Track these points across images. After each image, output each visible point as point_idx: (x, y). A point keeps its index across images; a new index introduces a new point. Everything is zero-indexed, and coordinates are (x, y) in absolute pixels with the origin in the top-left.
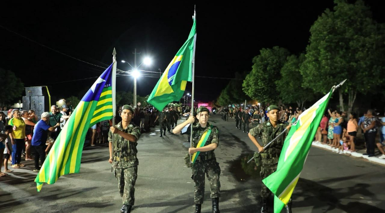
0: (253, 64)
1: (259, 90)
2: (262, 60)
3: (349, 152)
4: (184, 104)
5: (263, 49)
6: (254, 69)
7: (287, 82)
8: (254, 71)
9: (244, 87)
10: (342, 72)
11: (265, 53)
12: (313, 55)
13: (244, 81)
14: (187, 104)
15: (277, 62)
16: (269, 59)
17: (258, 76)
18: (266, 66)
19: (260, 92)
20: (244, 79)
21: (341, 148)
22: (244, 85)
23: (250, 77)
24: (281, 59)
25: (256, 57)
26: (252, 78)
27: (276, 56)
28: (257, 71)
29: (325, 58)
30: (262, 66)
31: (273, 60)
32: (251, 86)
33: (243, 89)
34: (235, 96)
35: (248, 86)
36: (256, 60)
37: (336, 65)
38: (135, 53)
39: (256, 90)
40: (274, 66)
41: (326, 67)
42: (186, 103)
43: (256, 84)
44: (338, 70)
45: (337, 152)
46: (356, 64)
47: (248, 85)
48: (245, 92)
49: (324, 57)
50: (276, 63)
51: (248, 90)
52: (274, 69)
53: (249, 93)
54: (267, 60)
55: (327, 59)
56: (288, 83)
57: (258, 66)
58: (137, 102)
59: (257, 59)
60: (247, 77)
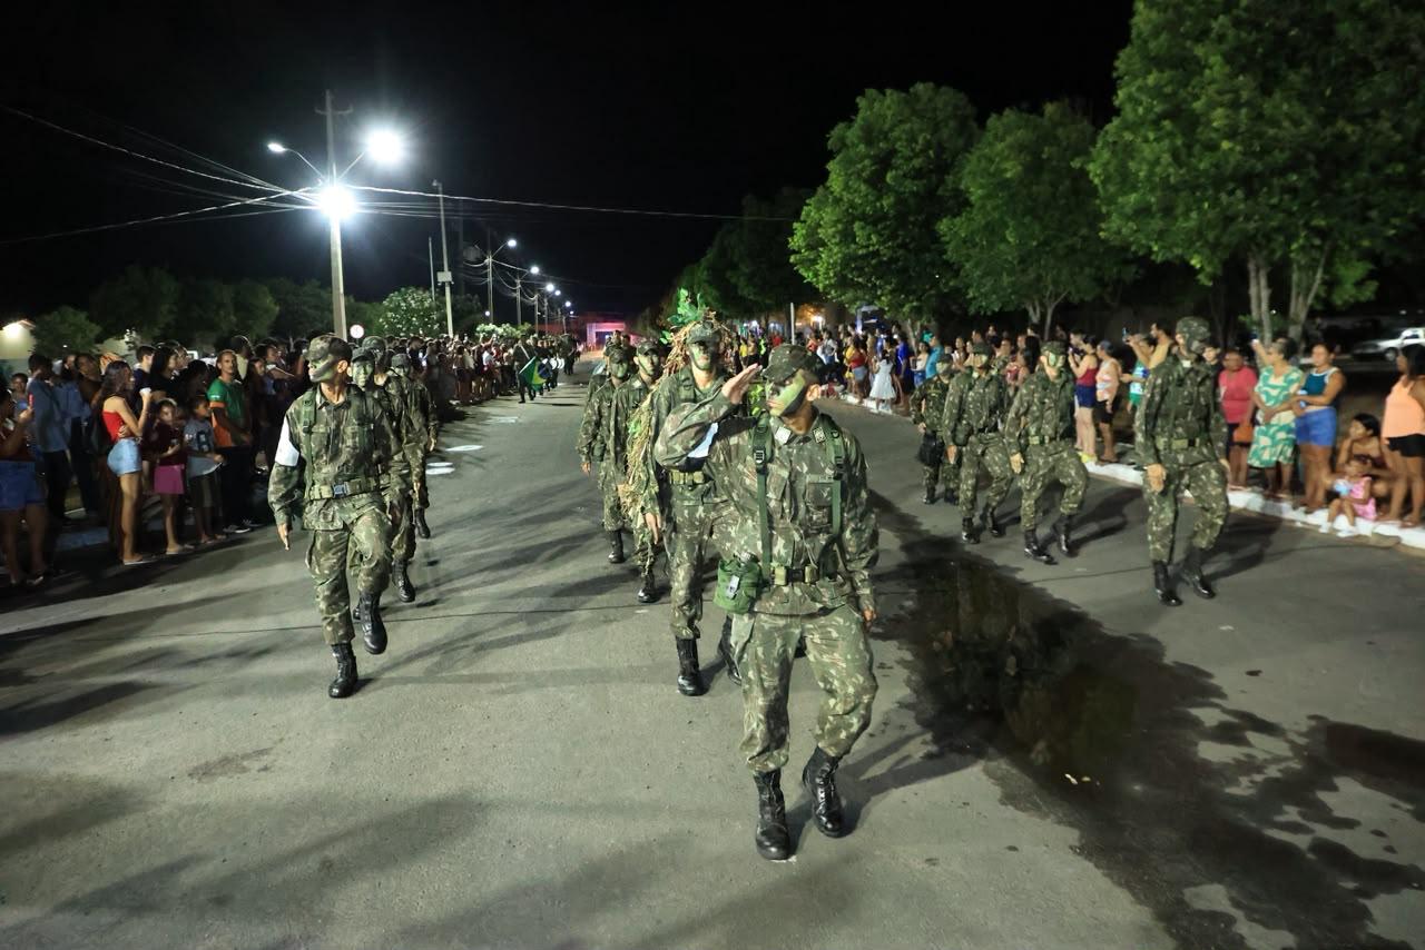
0: (830, 156)
1: (859, 263)
2: (869, 137)
3: (1389, 529)
4: (537, 327)
5: (871, 92)
6: (833, 176)
7: (988, 224)
8: (835, 182)
9: (794, 252)
10: (1295, 164)
11: (878, 106)
12: (1156, 92)
13: (795, 225)
14: (546, 328)
15: (928, 145)
16: (896, 134)
17: (852, 205)
18: (884, 162)
19: (860, 270)
20: (796, 216)
21: (1340, 511)
22: (796, 241)
23: (819, 209)
24: (945, 133)
25: (841, 125)
26: (829, 215)
27: (922, 117)
28: (847, 187)
29: (1228, 97)
30: (867, 162)
31: (912, 139)
32: (824, 245)
33: (792, 259)
34: (747, 292)
35: (810, 247)
36: (842, 140)
37: (1271, 132)
38: (329, 112)
39: (847, 261)
40: (917, 162)
41: (1225, 145)
42: (541, 321)
43: (847, 236)
44: (1280, 157)
45: (1323, 530)
46: (1358, 129)
47: (815, 244)
48: (802, 272)
49: (1220, 93)
50: (924, 151)
51: (814, 262)
52: (918, 174)
53: (819, 275)
54: (886, 138)
55: (1235, 105)
56: (993, 231)
57: (850, 162)
58: (349, 326)
59: (847, 134)
60: (810, 211)
